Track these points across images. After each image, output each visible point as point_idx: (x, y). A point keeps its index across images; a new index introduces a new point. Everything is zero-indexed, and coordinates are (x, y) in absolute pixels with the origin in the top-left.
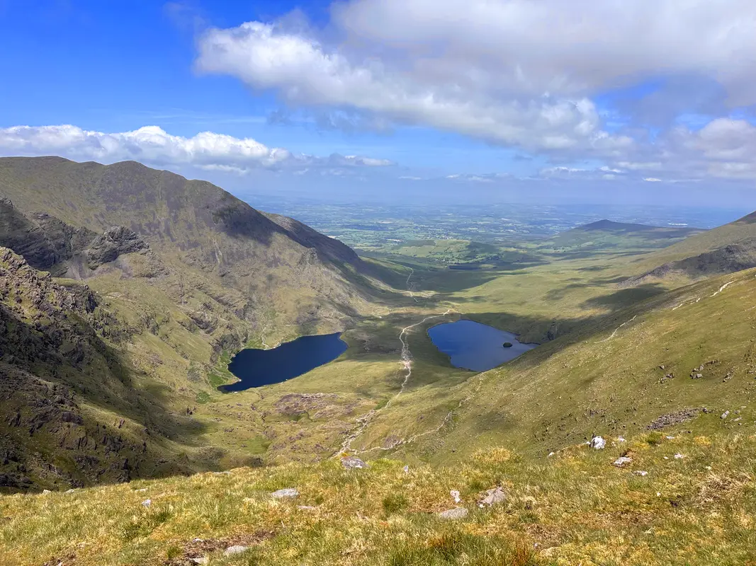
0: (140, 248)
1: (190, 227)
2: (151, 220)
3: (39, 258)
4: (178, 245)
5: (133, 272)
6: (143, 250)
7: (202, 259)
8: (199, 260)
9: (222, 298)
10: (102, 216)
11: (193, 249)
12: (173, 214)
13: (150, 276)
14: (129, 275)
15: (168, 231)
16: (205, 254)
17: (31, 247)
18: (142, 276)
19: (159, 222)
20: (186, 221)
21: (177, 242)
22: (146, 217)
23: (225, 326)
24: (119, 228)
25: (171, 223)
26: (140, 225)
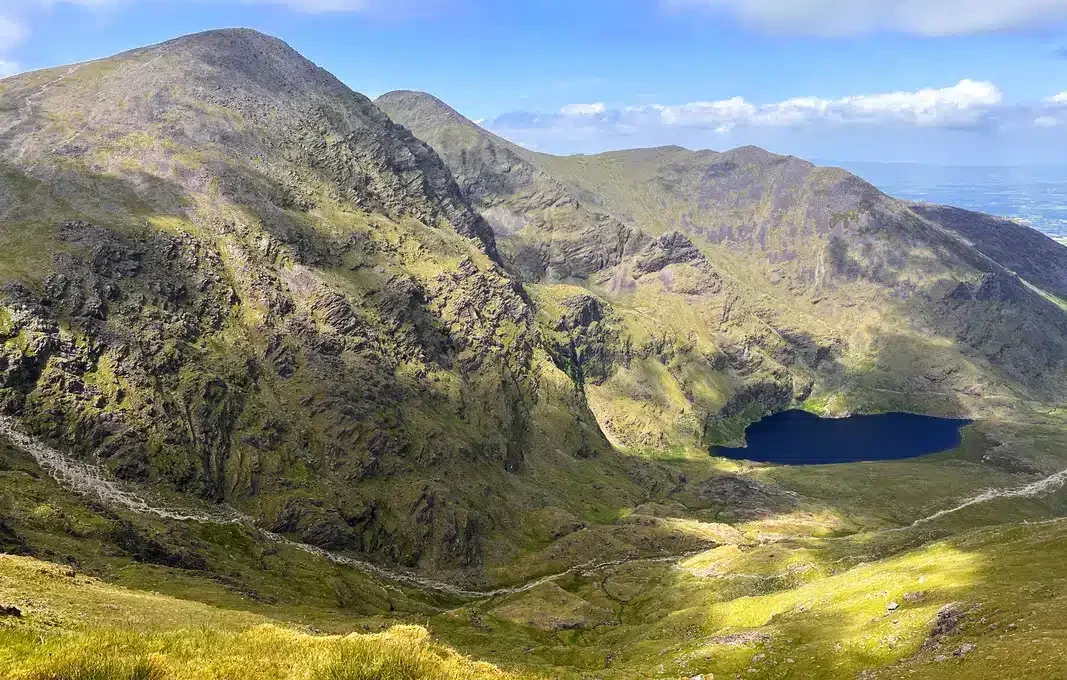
0: (694, 257)
1: (793, 233)
2: (746, 222)
3: (586, 262)
4: (769, 256)
5: (675, 286)
6: (695, 261)
7: (794, 276)
8: (790, 278)
9: (789, 333)
10: (691, 215)
11: (787, 262)
12: (776, 215)
13: (693, 292)
14: (670, 289)
15: (762, 238)
16: (801, 270)
17: (582, 250)
18: (683, 291)
19: (755, 225)
20: (791, 224)
21: (768, 252)
22: (741, 218)
23: (771, 371)
24: (672, 233)
25: (769, 226)
26: (730, 228)
